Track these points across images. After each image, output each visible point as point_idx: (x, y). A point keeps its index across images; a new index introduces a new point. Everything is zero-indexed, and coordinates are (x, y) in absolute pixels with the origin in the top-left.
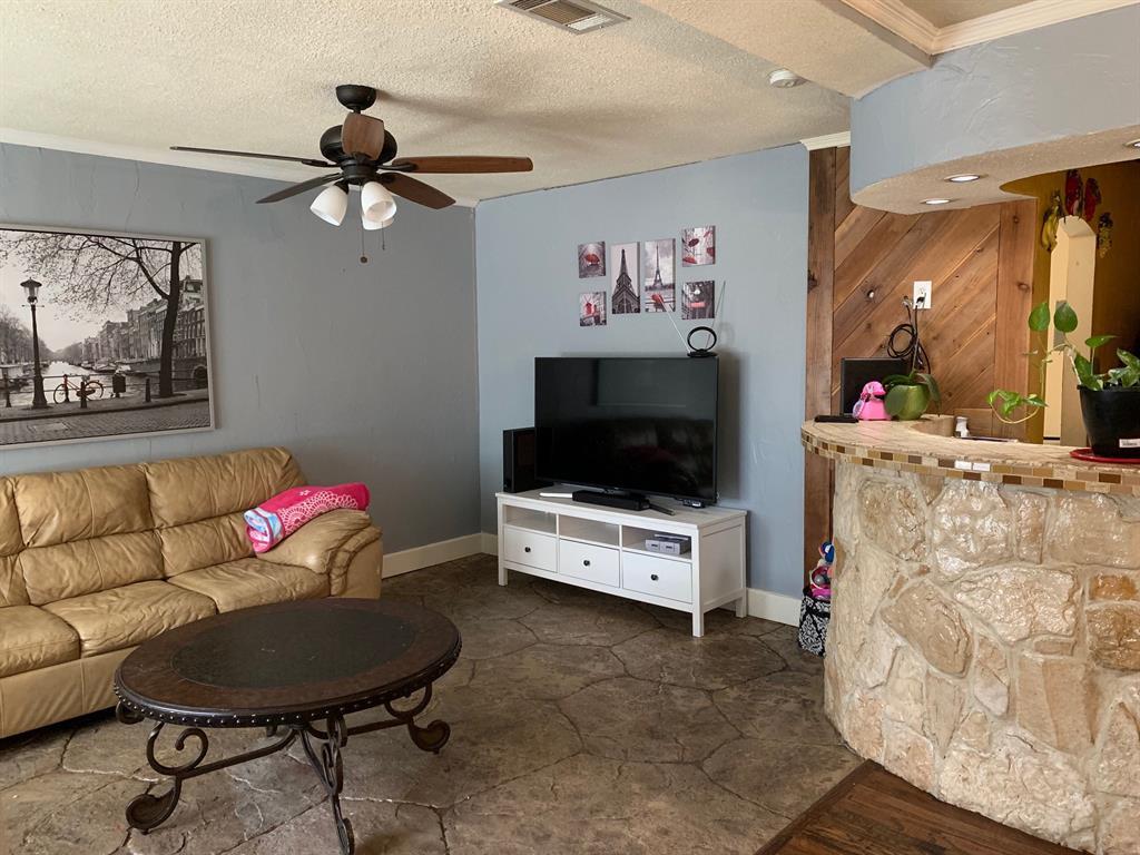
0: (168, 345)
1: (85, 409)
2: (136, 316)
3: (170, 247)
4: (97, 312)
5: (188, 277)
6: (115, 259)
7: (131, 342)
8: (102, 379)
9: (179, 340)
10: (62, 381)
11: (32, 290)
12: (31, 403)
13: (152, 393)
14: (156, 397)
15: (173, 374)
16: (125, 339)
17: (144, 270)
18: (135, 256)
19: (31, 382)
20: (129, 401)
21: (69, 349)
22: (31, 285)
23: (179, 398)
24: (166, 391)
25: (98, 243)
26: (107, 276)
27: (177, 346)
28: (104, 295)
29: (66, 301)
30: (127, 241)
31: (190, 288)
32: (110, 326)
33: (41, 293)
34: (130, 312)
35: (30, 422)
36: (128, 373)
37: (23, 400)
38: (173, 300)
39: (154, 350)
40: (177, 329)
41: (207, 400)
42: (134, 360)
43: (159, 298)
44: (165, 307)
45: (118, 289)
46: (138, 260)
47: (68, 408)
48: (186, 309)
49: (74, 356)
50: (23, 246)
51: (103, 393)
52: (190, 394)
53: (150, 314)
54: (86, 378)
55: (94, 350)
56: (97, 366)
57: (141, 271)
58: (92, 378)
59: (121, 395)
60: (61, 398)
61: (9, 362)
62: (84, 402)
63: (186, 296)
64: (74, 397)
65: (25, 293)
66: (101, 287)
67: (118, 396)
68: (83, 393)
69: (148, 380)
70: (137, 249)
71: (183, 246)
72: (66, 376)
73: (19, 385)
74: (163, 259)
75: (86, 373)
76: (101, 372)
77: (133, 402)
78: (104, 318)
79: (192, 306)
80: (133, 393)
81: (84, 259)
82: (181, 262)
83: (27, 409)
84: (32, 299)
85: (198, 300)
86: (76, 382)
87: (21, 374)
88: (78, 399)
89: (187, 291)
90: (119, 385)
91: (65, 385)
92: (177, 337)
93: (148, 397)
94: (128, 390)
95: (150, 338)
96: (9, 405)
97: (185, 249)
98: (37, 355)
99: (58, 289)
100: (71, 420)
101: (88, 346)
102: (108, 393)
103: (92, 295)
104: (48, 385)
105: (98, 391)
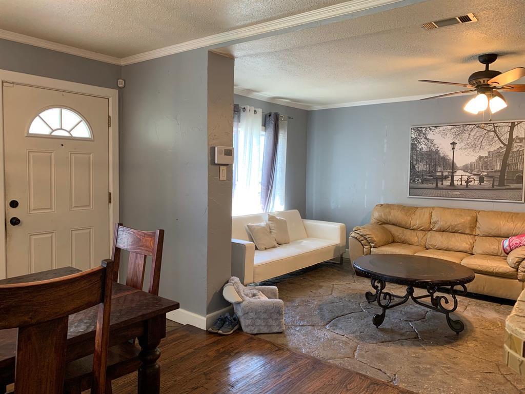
0: (505, 164)
1: (467, 188)
2: (491, 153)
3: (510, 125)
4: (476, 152)
5: (517, 136)
6: (485, 132)
7: (488, 163)
8: (475, 177)
9: (510, 163)
10: (460, 177)
11: (454, 146)
12: (449, 184)
13: (495, 184)
14: (496, 186)
15: (506, 177)
16: (486, 163)
17: (497, 135)
18: (494, 130)
19: (450, 177)
20: (485, 186)
21: (464, 166)
22: (454, 144)
23: (507, 187)
24: (502, 183)
25: (479, 127)
26: (481, 139)
27: (509, 165)
28: (479, 146)
29: (465, 149)
30: (491, 124)
31: (518, 141)
32: (480, 158)
33: (457, 146)
34: (489, 152)
35: (448, 190)
36: (486, 176)
37: (447, 183)
38: (509, 146)
39: (498, 167)
40: (510, 159)
41: (522, 189)
42: (488, 171)
43: (502, 146)
44: (505, 149)
45: (485, 143)
46: (495, 131)
47: (462, 187)
48: (515, 150)
49: (465, 169)
50: (452, 131)
51: (475, 183)
52: (513, 186)
53: (498, 152)
54: (469, 177)
55: (473, 166)
56: (473, 173)
57: (495, 136)
58: (471, 177)
59: (482, 184)
60: (459, 183)
61: (444, 170)
62: (467, 186)
63: (515, 145)
64: (464, 183)
65: (451, 147)
66: (478, 143)
67: (480, 184)
68: (467, 182)
69: (494, 179)
70: (494, 127)
71: (516, 123)
72: (462, 175)
73: (446, 178)
74: (506, 130)
75: (469, 175)
76: (475, 175)
77: (486, 187)
78: (479, 154)
79: (518, 149)
80: (487, 184)
81: (473, 134)
82: (514, 130)
83: (448, 186)
84: (453, 149)
85: (521, 146)
86: (465, 178)
87: (447, 174)
88: (465, 184)
89: (516, 142)
90: (481, 180)
91: (461, 179)
92: (509, 161)
93: (493, 186)
94: (485, 182)
95: (496, 162)
96: (442, 184)
97: (517, 125)
98: (453, 168)
99: (463, 144)
100: (462, 191)
101: (471, 165)
102: (477, 183)
103: (475, 146)
104: (455, 178)
105: (473, 182)
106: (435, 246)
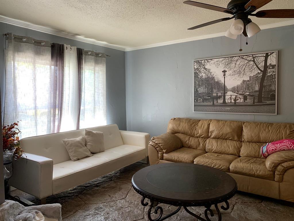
0: (262, 86)
1: (235, 104)
2: (252, 78)
3: (265, 55)
4: (240, 77)
5: (270, 64)
6: (247, 61)
7: (250, 85)
8: (241, 96)
9: (266, 84)
10: (230, 97)
11: (224, 73)
12: (222, 102)
13: (255, 101)
14: (256, 102)
15: (263, 96)
16: (248, 85)
17: (255, 64)
18: (253, 60)
19: (223, 96)
20: (248, 103)
21: (232, 88)
22: (224, 72)
23: (264, 103)
24: (260, 101)
25: (242, 58)
26: (244, 67)
27: (265, 86)
28: (243, 72)
29: (233, 75)
30: (251, 56)
31: (271, 67)
32: (244, 81)
33: (227, 73)
34: (250, 77)
35: (222, 107)
36: (248, 95)
37: (221, 101)
38: (264, 72)
39: (257, 88)
40: (265, 81)
41: (275, 104)
42: (250, 91)
43: (260, 72)
44: (261, 74)
45: (247, 70)
46: (254, 61)
47: (231, 104)
48: (269, 74)
49: (233, 90)
50: (223, 62)
51: (241, 100)
52: (268, 102)
53: (256, 77)
54: (236, 96)
55: (239, 88)
56: (239, 93)
57: (254, 64)
58: (238, 96)
59: (246, 101)
60: (229, 101)
61: (218, 91)
62: (235, 103)
63: (269, 70)
64: (233, 101)
65: (222, 74)
66: (242, 70)
67: (245, 102)
68: (235, 100)
69: (254, 97)
70: (253, 58)
71: (269, 54)
72: (231, 95)
73: (220, 97)
74: (262, 60)
75: (236, 94)
76: (240, 94)
77: (249, 104)
78: (242, 79)
79: (271, 73)
80: (249, 101)
81: (238, 63)
82: (268, 59)
83: (221, 103)
84: (224, 75)
85: (273, 71)
86: (234, 97)
87: (220, 95)
88: (234, 102)
89: (269, 68)
90: (245, 98)
91: (231, 98)
92: (265, 84)
93: (254, 102)
94: (248, 100)
95: (256, 84)
96: (217, 102)
97: (270, 55)
98: (224, 89)
99: (231, 72)
100: (232, 107)
101: (238, 87)
102: (242, 100)
103: (239, 73)
104: (227, 97)
105: (239, 100)
106: (212, 150)
